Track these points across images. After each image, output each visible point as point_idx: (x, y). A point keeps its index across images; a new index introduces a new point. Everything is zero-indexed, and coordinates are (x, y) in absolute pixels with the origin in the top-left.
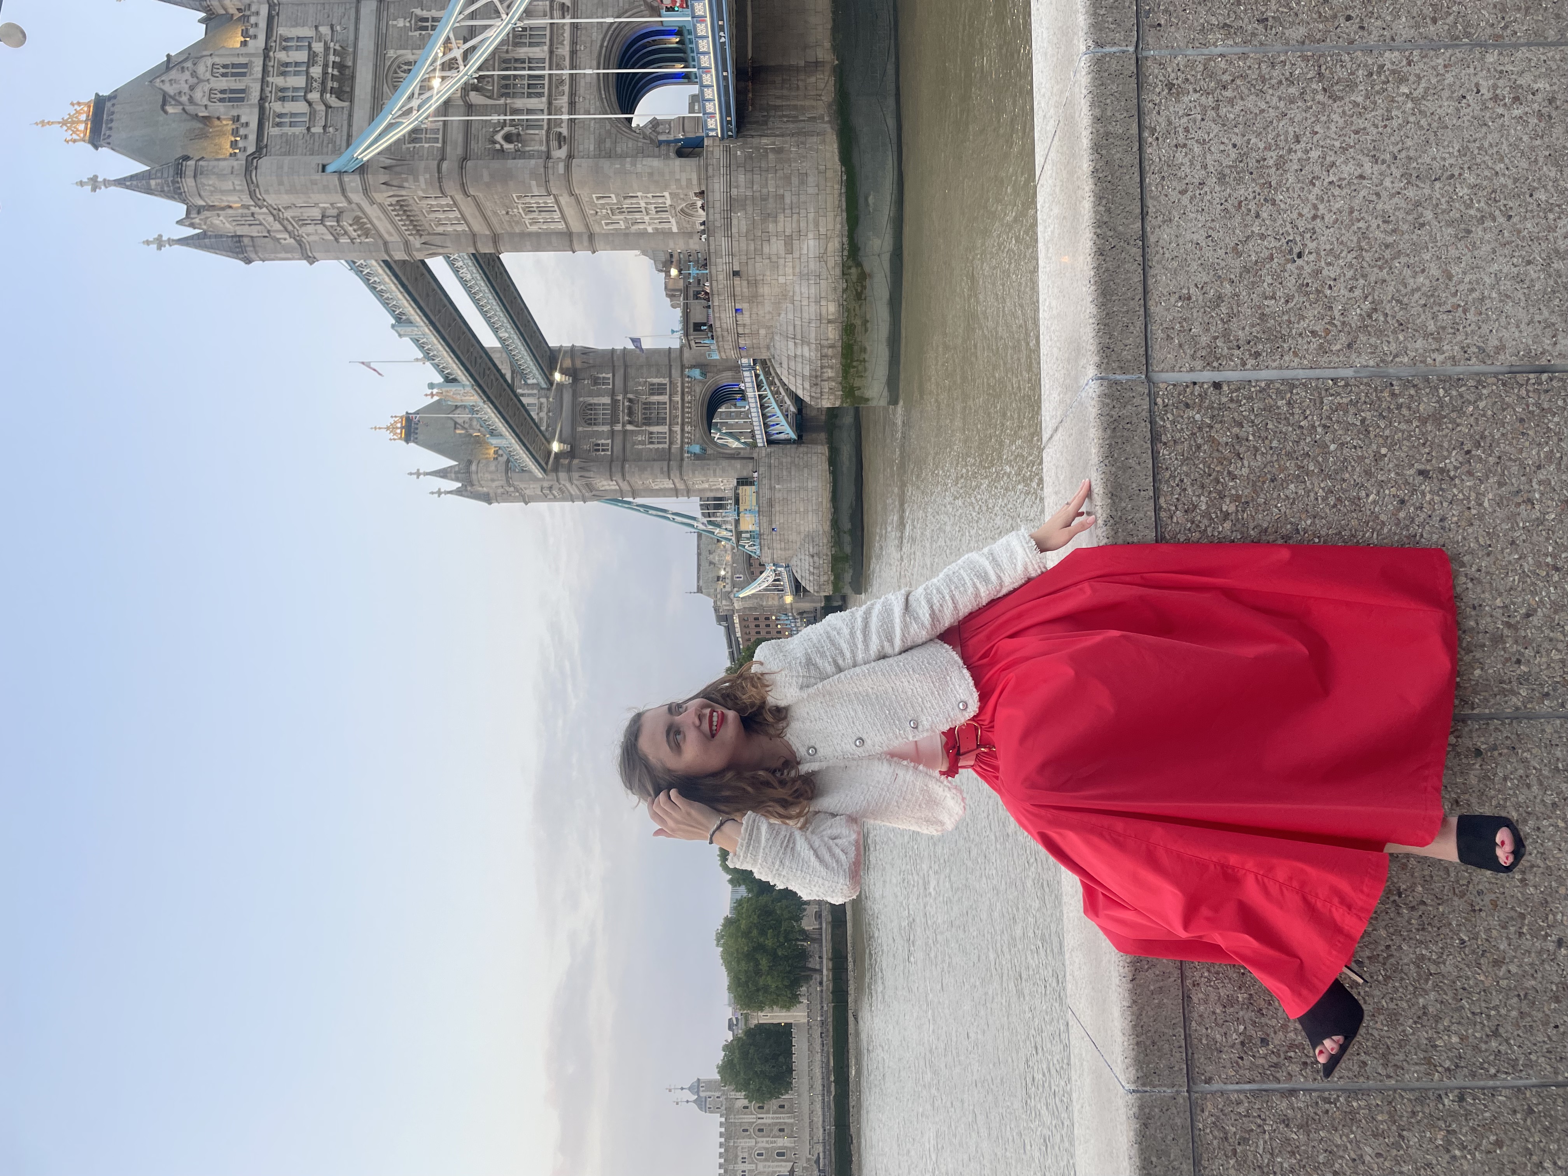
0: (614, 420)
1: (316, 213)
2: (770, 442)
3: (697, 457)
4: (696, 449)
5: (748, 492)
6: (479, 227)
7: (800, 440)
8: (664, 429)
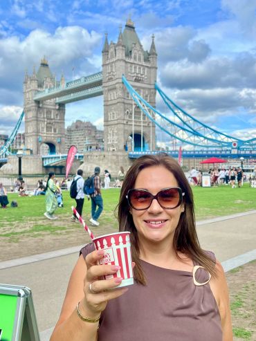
0: (48, 119)
1: (114, 70)
2: (43, 159)
3: (38, 139)
4: (40, 139)
5: (28, 153)
6: (110, 103)
7: (43, 167)
8: (45, 131)
